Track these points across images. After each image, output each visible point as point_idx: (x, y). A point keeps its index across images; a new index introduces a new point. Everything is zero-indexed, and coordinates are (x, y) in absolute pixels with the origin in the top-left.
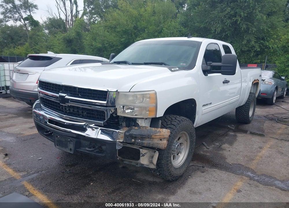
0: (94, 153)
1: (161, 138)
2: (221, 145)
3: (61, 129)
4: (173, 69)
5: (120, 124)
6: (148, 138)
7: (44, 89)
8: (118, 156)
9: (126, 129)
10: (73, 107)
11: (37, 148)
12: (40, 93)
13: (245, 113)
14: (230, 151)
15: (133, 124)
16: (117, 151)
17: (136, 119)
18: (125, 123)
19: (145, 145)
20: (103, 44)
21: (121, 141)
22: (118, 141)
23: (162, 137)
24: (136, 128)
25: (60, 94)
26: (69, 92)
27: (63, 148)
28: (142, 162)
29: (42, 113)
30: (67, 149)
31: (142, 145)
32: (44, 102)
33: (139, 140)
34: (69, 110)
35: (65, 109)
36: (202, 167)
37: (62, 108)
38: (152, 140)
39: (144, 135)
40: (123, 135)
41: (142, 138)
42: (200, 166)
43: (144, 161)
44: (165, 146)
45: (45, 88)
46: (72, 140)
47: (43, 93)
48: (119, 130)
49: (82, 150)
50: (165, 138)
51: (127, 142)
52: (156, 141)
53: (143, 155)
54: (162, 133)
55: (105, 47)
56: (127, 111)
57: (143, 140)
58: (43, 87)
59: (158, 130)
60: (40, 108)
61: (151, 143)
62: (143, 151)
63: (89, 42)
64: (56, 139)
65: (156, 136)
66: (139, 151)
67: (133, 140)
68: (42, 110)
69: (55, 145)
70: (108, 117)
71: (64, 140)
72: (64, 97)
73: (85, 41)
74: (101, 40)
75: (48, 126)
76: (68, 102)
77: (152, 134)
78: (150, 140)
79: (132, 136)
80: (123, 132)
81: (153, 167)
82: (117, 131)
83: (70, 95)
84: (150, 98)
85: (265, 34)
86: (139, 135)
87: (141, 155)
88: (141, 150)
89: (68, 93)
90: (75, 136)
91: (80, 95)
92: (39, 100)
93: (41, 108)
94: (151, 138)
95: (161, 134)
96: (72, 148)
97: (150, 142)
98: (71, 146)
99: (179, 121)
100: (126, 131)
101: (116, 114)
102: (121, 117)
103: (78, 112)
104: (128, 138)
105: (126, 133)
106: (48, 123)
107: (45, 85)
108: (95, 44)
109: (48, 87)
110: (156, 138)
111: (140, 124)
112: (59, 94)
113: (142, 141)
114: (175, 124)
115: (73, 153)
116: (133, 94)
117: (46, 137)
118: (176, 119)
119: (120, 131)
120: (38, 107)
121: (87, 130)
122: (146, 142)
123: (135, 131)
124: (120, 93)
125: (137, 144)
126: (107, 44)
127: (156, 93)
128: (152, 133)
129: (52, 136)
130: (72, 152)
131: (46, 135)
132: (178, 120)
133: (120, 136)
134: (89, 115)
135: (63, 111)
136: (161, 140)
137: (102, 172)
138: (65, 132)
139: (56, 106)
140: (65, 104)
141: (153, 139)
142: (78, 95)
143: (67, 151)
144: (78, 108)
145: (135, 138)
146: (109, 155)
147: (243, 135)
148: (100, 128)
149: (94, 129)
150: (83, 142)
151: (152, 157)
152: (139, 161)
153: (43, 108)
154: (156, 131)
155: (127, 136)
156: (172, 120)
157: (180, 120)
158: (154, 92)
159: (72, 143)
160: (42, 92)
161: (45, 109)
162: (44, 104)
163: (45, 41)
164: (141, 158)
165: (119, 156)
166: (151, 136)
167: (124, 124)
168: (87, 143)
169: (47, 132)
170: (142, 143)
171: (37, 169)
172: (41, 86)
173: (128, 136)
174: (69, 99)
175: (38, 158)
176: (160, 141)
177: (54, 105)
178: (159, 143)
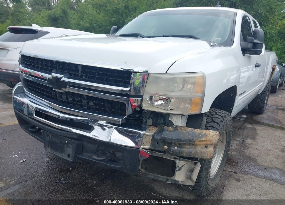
0: (104, 163)
1: (207, 145)
2: (244, 141)
3: (54, 126)
4: (212, 44)
5: (145, 121)
6: (190, 144)
7: (29, 67)
8: (140, 168)
9: (154, 130)
10: (73, 94)
11: (20, 145)
12: (22, 72)
13: (261, 102)
14: (257, 149)
15: (162, 121)
16: (141, 162)
17: (169, 115)
18: (151, 120)
19: (184, 155)
20: (91, 24)
21: (147, 147)
22: (142, 147)
23: (209, 143)
24: (171, 129)
25: (53, 74)
26: (66, 71)
27: (57, 153)
28: (177, 179)
29: (26, 100)
30: (63, 154)
31: (180, 155)
32: (29, 85)
33: (176, 148)
34: (67, 98)
35: (61, 97)
36: (234, 172)
37: (56, 95)
38: (194, 148)
39: (184, 141)
40: (150, 139)
41: (180, 144)
42: (230, 170)
43: (180, 177)
44: (211, 156)
45: (30, 65)
46: (71, 143)
47: (26, 73)
48: (144, 132)
49: (86, 156)
50: (212, 144)
51: (157, 149)
52: (199, 149)
53: (180, 170)
54: (209, 138)
55: (93, 27)
56: (156, 103)
57: (181, 147)
58: (26, 64)
59: (203, 133)
60: (22, 94)
61: (193, 152)
62: (180, 163)
63: (76, 22)
64: (47, 138)
65: (200, 141)
66: (174, 163)
67: (166, 147)
68: (26, 96)
69: (45, 147)
70: (129, 111)
71: (58, 142)
72: (60, 78)
73: (71, 20)
74: (90, 19)
75: (35, 120)
76: (65, 87)
77: (195, 139)
78: (191, 148)
79: (164, 141)
80: (151, 134)
81: (190, 183)
82: (142, 133)
83: (69, 76)
84: (194, 84)
85: (262, 18)
86: (176, 141)
87: (177, 169)
88: (177, 162)
89: (66, 73)
90: (75, 137)
91: (84, 77)
92: (21, 83)
93: (24, 93)
94: (193, 145)
95: (207, 138)
96: (71, 154)
97: (191, 150)
98: (70, 150)
99: (222, 117)
100: (155, 133)
101: (141, 108)
102: (146, 112)
103: (81, 101)
104: (158, 143)
105: (156, 137)
106: (35, 116)
107: (29, 61)
108: (82, 23)
109: (35, 64)
110: (200, 145)
111: (174, 123)
112: (51, 74)
113: (179, 149)
114: (219, 121)
115: (72, 161)
116: (172, 76)
117: (32, 134)
118: (218, 115)
119: (147, 132)
120: (20, 92)
121: (94, 129)
122: (186, 150)
123: (169, 133)
124: (151, 74)
125: (172, 153)
126: (95, 24)
127: (204, 77)
128: (195, 137)
129: (41, 133)
130: (70, 159)
131: (32, 132)
132: (220, 116)
133: (144, 141)
134: (98, 107)
135: (57, 100)
136: (206, 147)
137: (108, 182)
138: (60, 130)
139: (47, 92)
140: (61, 90)
141: (196, 145)
142: (81, 76)
143: (62, 157)
144: (81, 96)
145: (170, 143)
146: (128, 167)
147: (263, 128)
148: (114, 127)
149: (105, 127)
150: (87, 145)
151: (192, 171)
152: (173, 178)
153: (27, 94)
154: (201, 134)
155: (156, 140)
156: (212, 115)
157: (223, 115)
158: (202, 75)
159: (70, 146)
160: (25, 71)
161: (30, 96)
162: (29, 89)
163: (28, 19)
164: (177, 173)
165: (142, 168)
166: (194, 142)
167: (150, 122)
168: (93, 147)
169: (33, 127)
170: (180, 152)
171: (19, 177)
172: (24, 63)
173: (159, 141)
174: (66, 83)
175: (21, 159)
176: (205, 149)
177: (43, 90)
178: (204, 152)
